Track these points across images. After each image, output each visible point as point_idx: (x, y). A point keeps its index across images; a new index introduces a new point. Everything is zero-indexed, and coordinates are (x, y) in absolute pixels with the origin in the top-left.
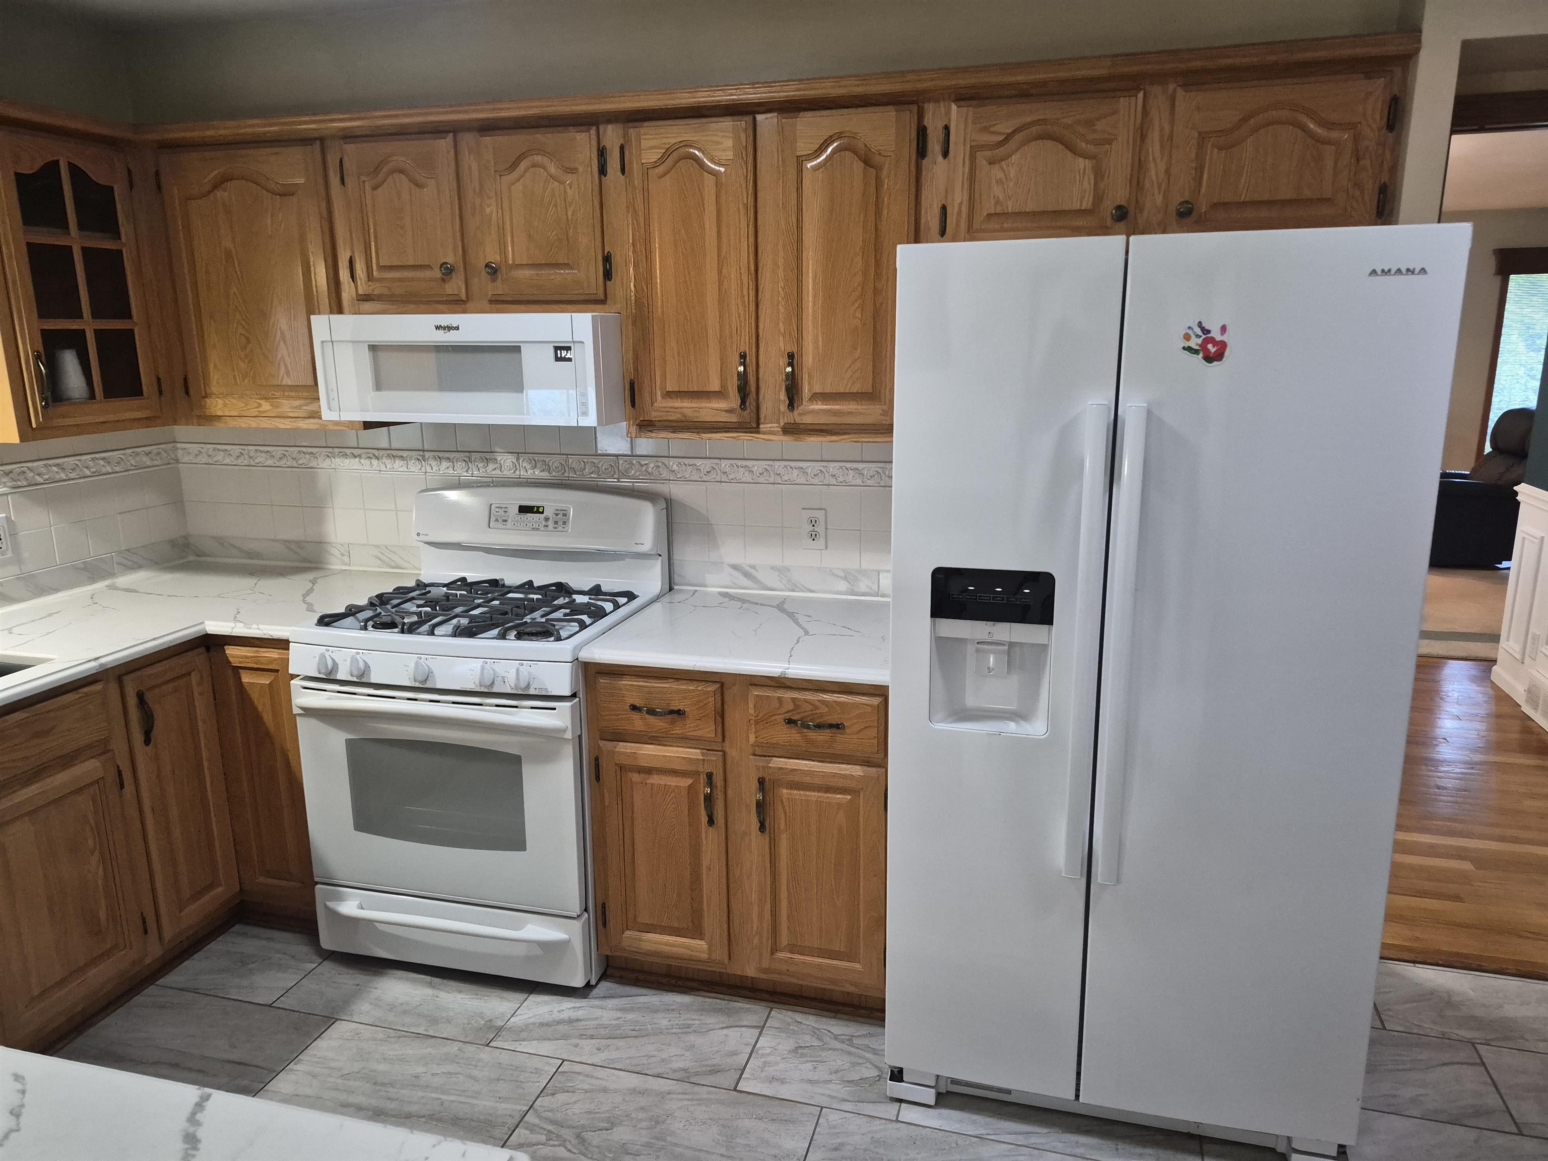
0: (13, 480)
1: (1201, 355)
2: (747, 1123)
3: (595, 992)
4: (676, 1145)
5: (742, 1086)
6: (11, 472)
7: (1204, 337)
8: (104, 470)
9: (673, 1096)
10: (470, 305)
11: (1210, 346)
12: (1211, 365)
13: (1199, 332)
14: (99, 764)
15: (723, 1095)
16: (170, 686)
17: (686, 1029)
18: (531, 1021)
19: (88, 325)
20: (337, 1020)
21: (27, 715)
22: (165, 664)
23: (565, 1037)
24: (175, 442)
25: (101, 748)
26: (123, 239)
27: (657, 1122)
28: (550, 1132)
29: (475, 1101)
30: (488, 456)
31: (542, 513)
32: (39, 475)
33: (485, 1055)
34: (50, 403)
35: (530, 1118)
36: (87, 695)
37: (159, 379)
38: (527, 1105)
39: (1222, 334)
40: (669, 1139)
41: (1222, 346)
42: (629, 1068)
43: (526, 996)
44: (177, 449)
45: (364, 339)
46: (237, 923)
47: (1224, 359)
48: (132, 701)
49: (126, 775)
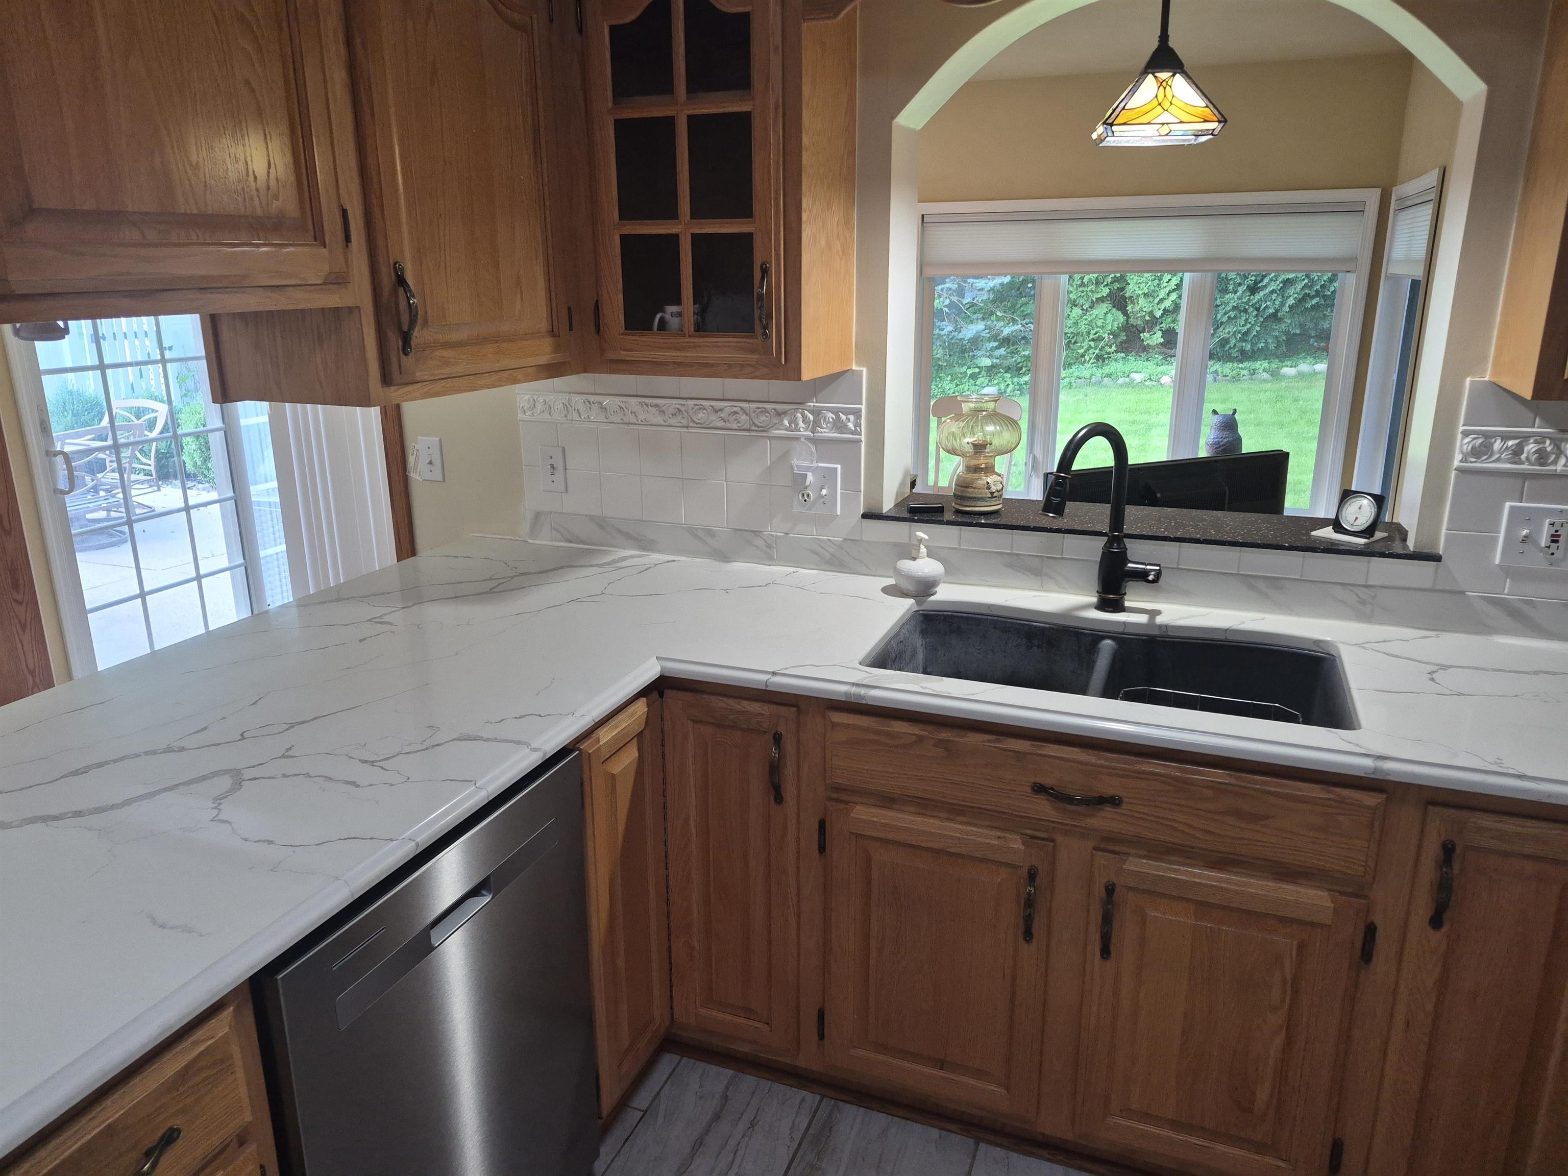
14: (1330, 903)
16: (1531, 867)
25: (1352, 886)
36: (1343, 800)
48: (1432, 849)
49: (1384, 947)
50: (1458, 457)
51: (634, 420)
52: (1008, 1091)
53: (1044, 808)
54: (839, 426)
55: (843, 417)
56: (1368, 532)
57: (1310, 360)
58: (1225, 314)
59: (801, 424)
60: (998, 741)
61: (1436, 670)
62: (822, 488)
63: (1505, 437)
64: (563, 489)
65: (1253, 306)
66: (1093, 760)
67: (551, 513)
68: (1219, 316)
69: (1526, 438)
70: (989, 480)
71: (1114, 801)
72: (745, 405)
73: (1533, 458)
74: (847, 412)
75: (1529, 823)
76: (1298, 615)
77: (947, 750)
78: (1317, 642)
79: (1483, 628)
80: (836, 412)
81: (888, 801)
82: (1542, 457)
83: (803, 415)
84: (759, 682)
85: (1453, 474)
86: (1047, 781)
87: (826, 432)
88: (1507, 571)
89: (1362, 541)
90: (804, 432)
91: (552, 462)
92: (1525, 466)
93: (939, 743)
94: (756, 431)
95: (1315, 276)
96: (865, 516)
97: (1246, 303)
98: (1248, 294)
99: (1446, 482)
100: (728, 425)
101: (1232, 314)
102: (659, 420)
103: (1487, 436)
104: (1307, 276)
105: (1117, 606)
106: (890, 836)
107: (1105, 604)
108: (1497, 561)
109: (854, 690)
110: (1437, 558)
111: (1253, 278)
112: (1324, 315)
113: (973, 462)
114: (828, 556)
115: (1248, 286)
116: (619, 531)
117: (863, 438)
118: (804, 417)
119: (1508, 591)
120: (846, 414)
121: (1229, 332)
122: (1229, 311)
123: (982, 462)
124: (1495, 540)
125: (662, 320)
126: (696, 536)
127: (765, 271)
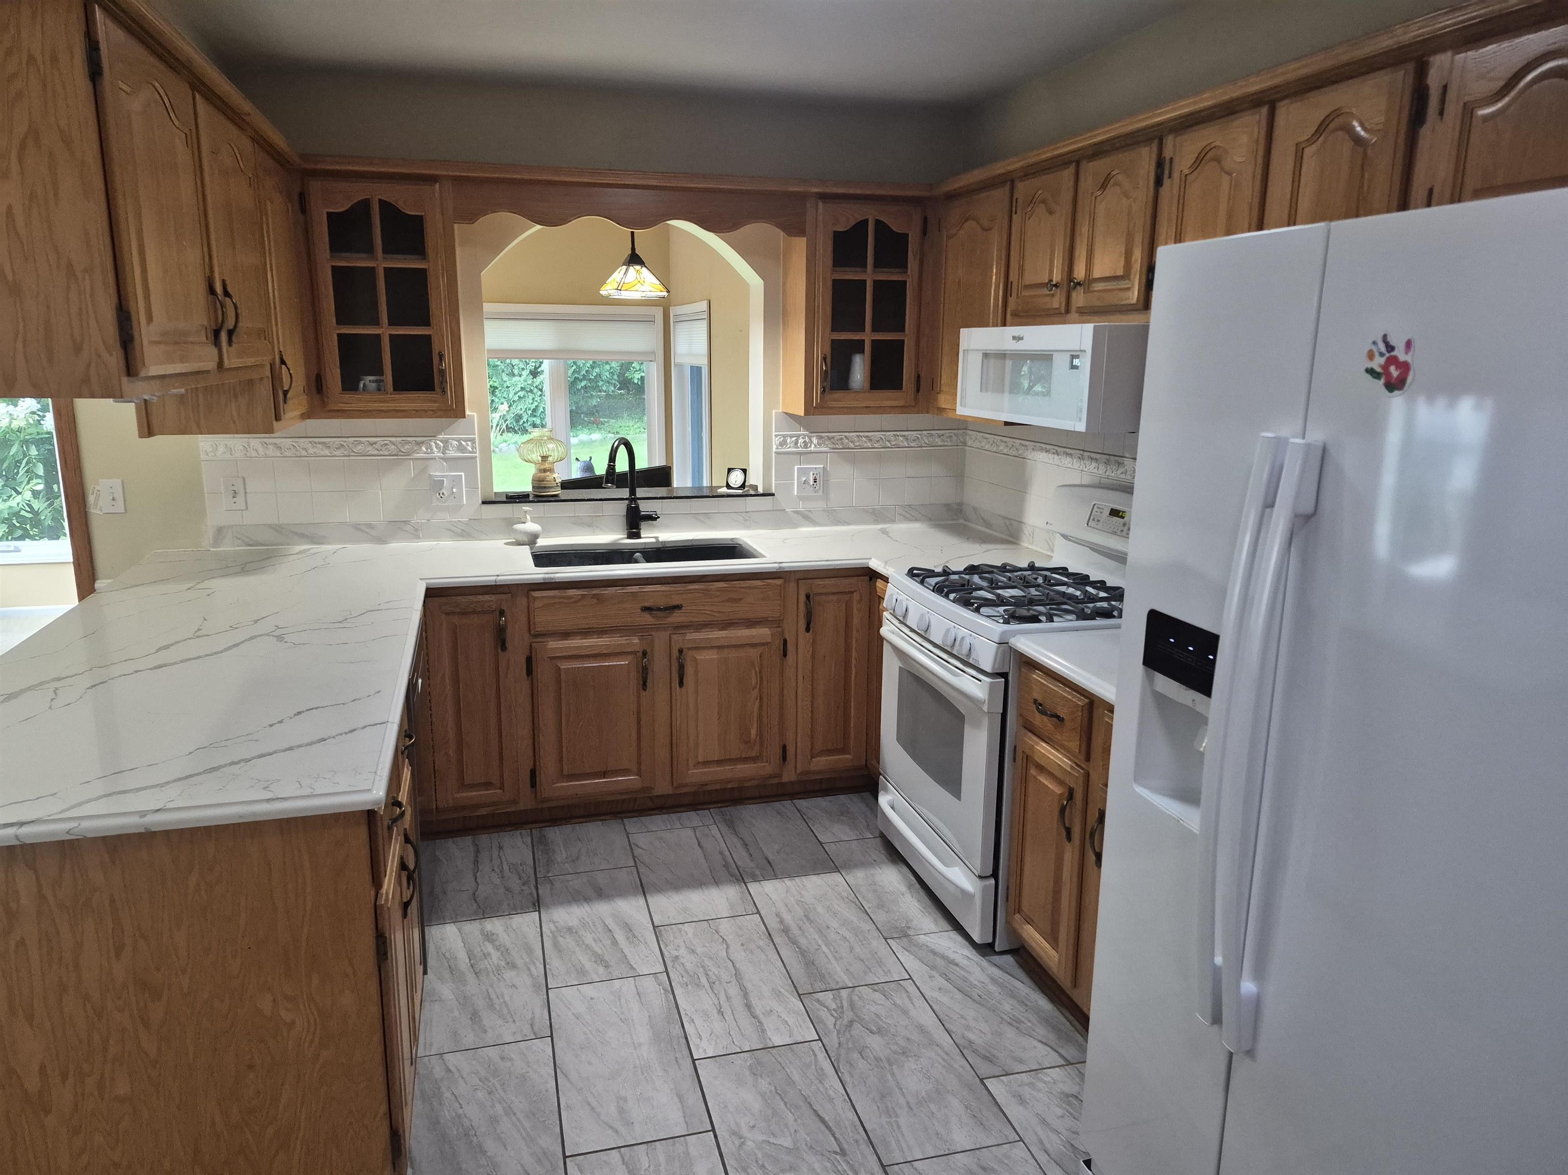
0: (834, 443)
1: (1383, 381)
2: (955, 1102)
3: (996, 959)
4: (893, 1074)
5: (990, 1084)
6: (833, 438)
7: (1387, 355)
8: (902, 445)
9: (938, 1048)
10: (1069, 316)
11: (1392, 369)
12: (1392, 394)
13: (1382, 348)
14: (769, 633)
15: (969, 1075)
16: (835, 598)
17: (1015, 1023)
18: (929, 944)
19: (868, 336)
20: (839, 871)
21: (726, 585)
22: (833, 581)
23: (933, 967)
24: (966, 429)
25: (776, 623)
26: (909, 273)
27: (903, 1053)
28: (842, 1007)
29: (833, 961)
30: (1119, 459)
31: (1123, 518)
32: (852, 442)
33: (877, 943)
34: (827, 391)
35: (844, 993)
36: (768, 585)
37: (919, 376)
38: (853, 983)
39: (1406, 353)
40: (894, 1067)
41: (1405, 367)
42: (939, 1014)
43: (951, 928)
44: (966, 434)
45: (978, 348)
46: (870, 791)
47: (1405, 388)
48: (802, 598)
49: (791, 648)
50: (774, 447)
51: (304, 453)
52: (640, 776)
53: (647, 619)
54: (461, 449)
55: (464, 443)
56: (743, 486)
57: (586, 431)
58: (515, 394)
59: (435, 449)
60: (623, 589)
61: (784, 540)
62: (452, 488)
63: (791, 437)
64: (244, 508)
65: (536, 387)
66: (667, 589)
67: (232, 526)
68: (511, 396)
69: (798, 436)
70: (554, 476)
71: (678, 607)
72: (392, 439)
73: (803, 445)
74: (466, 440)
75: (832, 579)
76: (720, 531)
77: (598, 599)
78: (732, 539)
79: (795, 525)
80: (459, 440)
81: (566, 635)
82: (806, 445)
83: (436, 443)
84: (491, 581)
85: (774, 454)
86: (646, 604)
87: (452, 453)
88: (801, 498)
89: (741, 491)
90: (437, 453)
91: (233, 488)
92: (800, 449)
93: (594, 596)
94: (401, 457)
95: (580, 363)
96: (484, 503)
97: (531, 385)
98: (532, 377)
99: (771, 460)
100: (381, 453)
101: (521, 394)
102: (327, 452)
103: (784, 436)
104: (575, 363)
105: (638, 536)
106: (570, 653)
107: (631, 535)
108: (796, 493)
109: (547, 576)
110: (773, 495)
111: (534, 364)
112: (592, 395)
113: (542, 467)
114: (459, 531)
115: (531, 371)
116: (296, 534)
117: (477, 455)
118: (437, 445)
119: (801, 507)
120: (465, 441)
121: (521, 409)
122: (519, 391)
123: (547, 466)
124: (793, 484)
125: (364, 384)
126: (359, 529)
127: (441, 356)
